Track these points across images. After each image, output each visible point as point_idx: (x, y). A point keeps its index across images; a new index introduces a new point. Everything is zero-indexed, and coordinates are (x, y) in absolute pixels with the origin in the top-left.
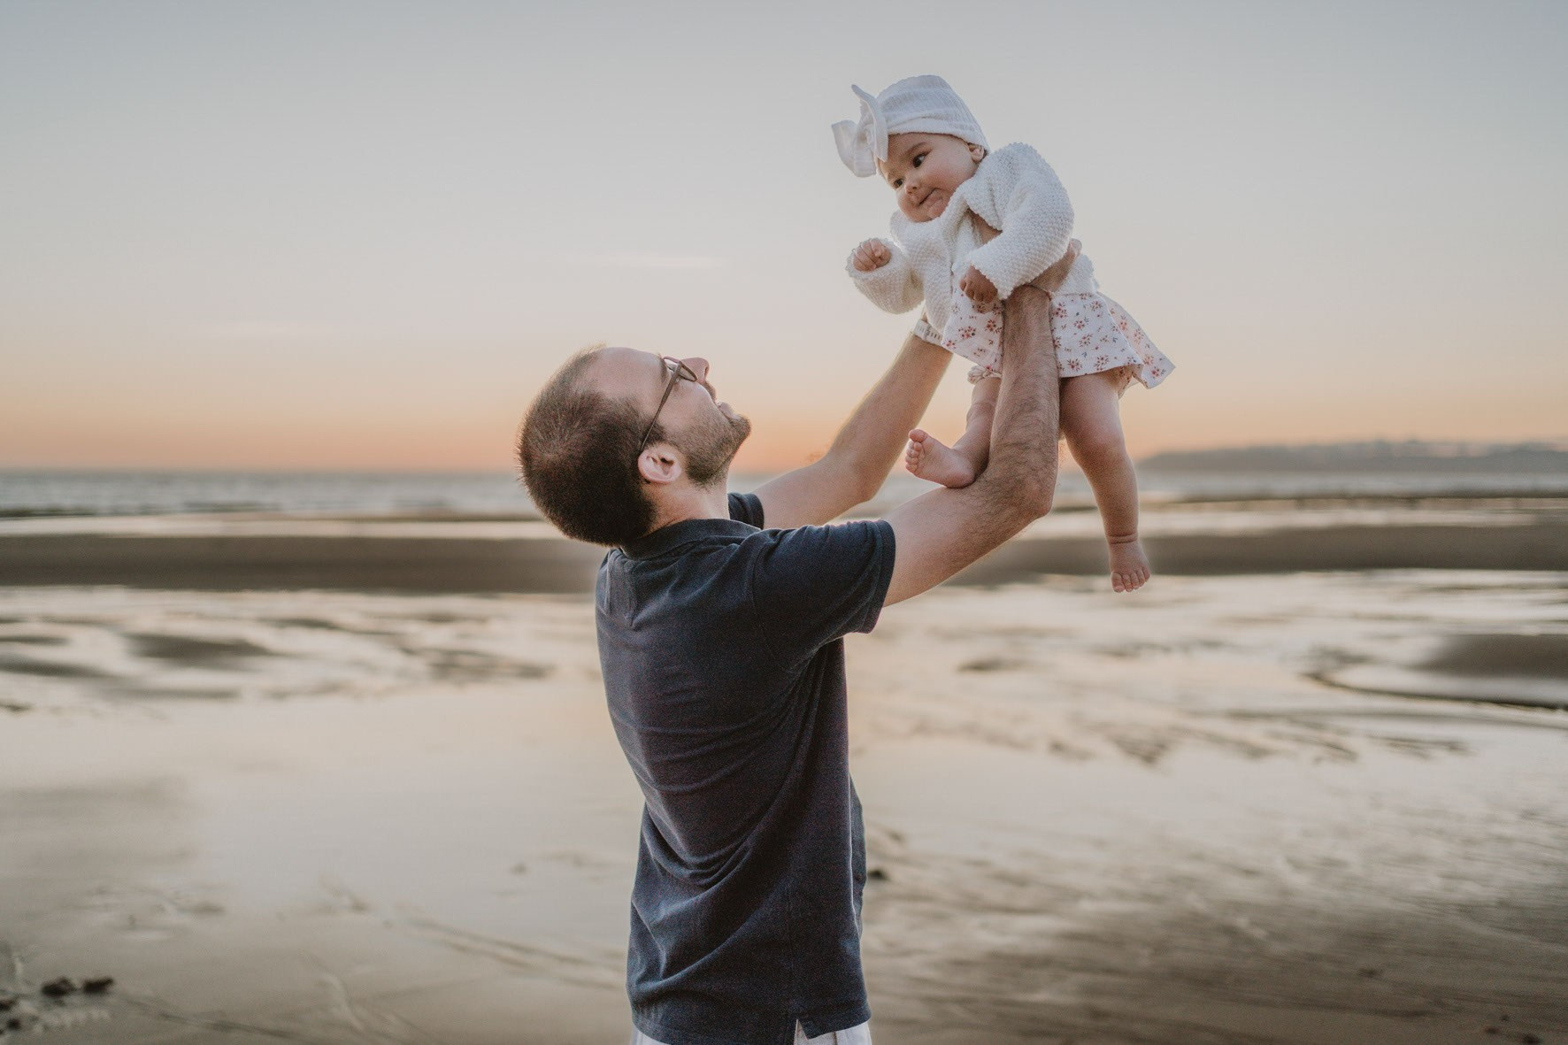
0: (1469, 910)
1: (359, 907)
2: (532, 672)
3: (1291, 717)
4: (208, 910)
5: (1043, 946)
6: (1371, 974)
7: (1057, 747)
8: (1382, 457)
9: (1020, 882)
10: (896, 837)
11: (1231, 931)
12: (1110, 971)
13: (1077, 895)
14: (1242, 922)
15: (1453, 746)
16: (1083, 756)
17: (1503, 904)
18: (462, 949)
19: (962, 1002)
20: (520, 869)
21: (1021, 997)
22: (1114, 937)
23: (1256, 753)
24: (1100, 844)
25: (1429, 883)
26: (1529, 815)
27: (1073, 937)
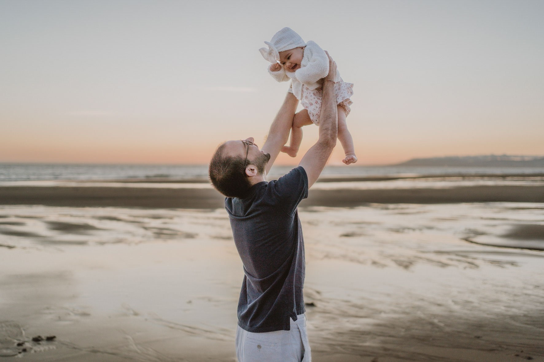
0: (513, 317)
1: (136, 314)
2: (190, 236)
3: (456, 253)
4: (85, 315)
5: (368, 328)
6: (478, 337)
7: (374, 263)
8: (494, 161)
9: (361, 307)
10: (318, 293)
11: (432, 324)
12: (390, 336)
13: (380, 312)
14: (436, 321)
15: (513, 264)
16: (384, 266)
17: (525, 316)
18: (171, 328)
19: (341, 345)
20: (190, 302)
21: (360, 344)
22: (392, 325)
23: (444, 265)
24: (388, 295)
25: (500, 309)
26: (537, 287)
27: (379, 325)
